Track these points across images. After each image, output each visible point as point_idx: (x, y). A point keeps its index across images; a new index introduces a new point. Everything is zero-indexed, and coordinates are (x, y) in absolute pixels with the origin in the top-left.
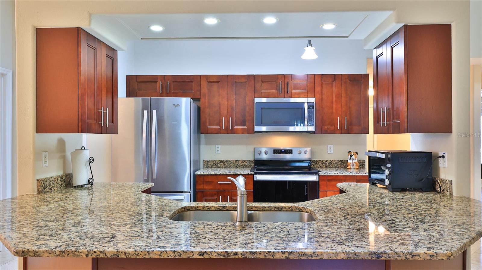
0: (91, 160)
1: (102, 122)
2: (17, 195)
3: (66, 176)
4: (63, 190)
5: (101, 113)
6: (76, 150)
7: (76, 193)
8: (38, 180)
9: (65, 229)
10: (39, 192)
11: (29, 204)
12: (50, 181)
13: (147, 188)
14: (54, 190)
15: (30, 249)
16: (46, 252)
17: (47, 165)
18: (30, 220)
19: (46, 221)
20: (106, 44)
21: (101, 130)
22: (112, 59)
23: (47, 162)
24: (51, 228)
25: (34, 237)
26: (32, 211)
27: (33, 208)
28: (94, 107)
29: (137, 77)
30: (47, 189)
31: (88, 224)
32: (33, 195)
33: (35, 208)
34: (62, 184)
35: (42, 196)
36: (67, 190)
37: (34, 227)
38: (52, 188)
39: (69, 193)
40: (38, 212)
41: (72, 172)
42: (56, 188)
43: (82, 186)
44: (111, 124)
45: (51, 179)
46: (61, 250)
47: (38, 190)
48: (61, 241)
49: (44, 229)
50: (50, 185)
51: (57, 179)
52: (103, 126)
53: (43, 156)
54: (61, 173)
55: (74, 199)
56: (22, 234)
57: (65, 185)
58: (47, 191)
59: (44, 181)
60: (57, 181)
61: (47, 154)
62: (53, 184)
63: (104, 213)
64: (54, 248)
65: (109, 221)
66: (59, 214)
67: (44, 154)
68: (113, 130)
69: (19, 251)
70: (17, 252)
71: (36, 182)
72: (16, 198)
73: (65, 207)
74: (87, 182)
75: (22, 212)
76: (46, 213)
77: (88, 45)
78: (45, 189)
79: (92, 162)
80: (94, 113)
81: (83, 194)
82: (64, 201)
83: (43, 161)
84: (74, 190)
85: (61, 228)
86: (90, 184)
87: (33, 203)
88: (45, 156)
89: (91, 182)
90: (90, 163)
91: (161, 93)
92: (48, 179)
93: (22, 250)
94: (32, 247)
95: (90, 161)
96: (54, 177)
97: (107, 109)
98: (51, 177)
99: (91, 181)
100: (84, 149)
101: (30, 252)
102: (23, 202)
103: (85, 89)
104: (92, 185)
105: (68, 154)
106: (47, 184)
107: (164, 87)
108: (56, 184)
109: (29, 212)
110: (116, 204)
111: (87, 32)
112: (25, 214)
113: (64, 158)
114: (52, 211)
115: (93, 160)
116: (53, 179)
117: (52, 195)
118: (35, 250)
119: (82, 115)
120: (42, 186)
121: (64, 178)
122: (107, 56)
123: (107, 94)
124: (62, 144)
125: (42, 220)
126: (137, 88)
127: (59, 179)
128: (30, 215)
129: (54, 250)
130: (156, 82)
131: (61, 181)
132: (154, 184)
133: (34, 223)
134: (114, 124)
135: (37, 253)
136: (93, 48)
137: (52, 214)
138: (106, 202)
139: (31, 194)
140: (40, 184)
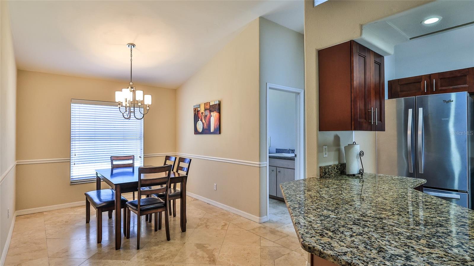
0: (362, 154)
1: (371, 120)
2: (307, 178)
3: (341, 165)
4: (338, 177)
5: (370, 113)
6: (348, 144)
7: (350, 181)
8: (320, 167)
9: (346, 225)
10: (321, 177)
11: (314, 187)
12: (329, 169)
13: (419, 185)
14: (332, 176)
15: (315, 247)
16: (331, 257)
17: (327, 156)
18: (315, 205)
19: (329, 210)
20: (374, 52)
21: (371, 128)
22: (380, 64)
23: (327, 154)
24: (333, 220)
25: (318, 230)
26: (317, 195)
27: (317, 192)
28: (364, 108)
29: (399, 80)
30: (327, 175)
31: (370, 225)
32: (317, 179)
33: (319, 192)
34: (338, 172)
35: (323, 181)
36: (342, 177)
37: (318, 215)
38: (330, 174)
39: (344, 181)
40: (321, 197)
41: (345, 162)
42: (333, 175)
43: (354, 175)
44: (379, 122)
45: (330, 167)
46: (347, 260)
47: (320, 175)
48: (345, 245)
49: (327, 220)
50: (329, 172)
51: (334, 168)
52: (372, 124)
53: (324, 148)
54: (337, 163)
55: (349, 188)
56: (309, 222)
57: (340, 173)
58: (327, 176)
59: (325, 168)
60: (334, 169)
61: (326, 147)
62: (331, 171)
63: (383, 212)
64: (339, 255)
65: (393, 226)
66: (339, 203)
67: (324, 147)
68: (381, 128)
69: (307, 246)
70: (304, 245)
71: (319, 168)
72: (306, 180)
73: (343, 196)
74: (358, 172)
75: (309, 195)
76: (328, 200)
77: (359, 54)
78: (325, 174)
79: (362, 155)
80: (364, 113)
81: (355, 183)
82: (341, 189)
83: (324, 153)
84: (347, 178)
85: (342, 223)
86: (360, 174)
87: (318, 187)
88: (325, 149)
89: (361, 173)
90: (361, 157)
91: (426, 92)
92: (328, 167)
93: (309, 246)
94: (317, 245)
95: (360, 154)
96: (332, 166)
97: (376, 109)
98: (330, 166)
99: (361, 171)
100: (355, 144)
101: (315, 250)
102: (310, 185)
103: (357, 92)
104: (362, 175)
105: (342, 148)
106: (327, 170)
107: (430, 85)
108: (333, 171)
109: (314, 196)
110: (393, 201)
111: (358, 43)
112: (311, 198)
113: (339, 150)
114: (332, 198)
115: (363, 154)
116: (331, 167)
117: (330, 181)
118: (320, 250)
119: (354, 115)
120: (323, 172)
121: (339, 167)
122: (376, 62)
123: (375, 96)
124: (337, 139)
125: (325, 207)
126: (399, 90)
127: (336, 168)
128: (315, 199)
129: (339, 257)
130: (420, 82)
131: (337, 169)
132: (426, 181)
133: (319, 210)
134: (382, 122)
135: (322, 254)
136: (364, 56)
137: (332, 203)
138: (381, 197)
139: (315, 178)
140: (322, 171)
